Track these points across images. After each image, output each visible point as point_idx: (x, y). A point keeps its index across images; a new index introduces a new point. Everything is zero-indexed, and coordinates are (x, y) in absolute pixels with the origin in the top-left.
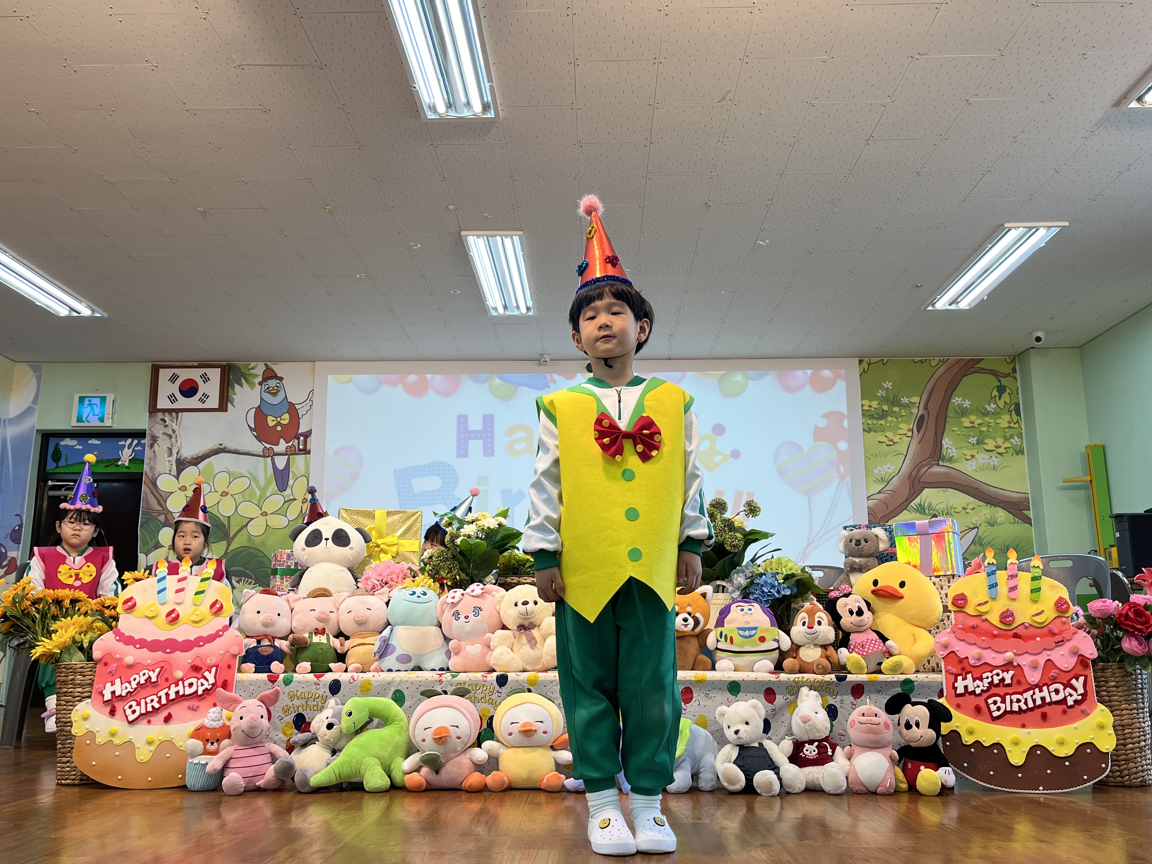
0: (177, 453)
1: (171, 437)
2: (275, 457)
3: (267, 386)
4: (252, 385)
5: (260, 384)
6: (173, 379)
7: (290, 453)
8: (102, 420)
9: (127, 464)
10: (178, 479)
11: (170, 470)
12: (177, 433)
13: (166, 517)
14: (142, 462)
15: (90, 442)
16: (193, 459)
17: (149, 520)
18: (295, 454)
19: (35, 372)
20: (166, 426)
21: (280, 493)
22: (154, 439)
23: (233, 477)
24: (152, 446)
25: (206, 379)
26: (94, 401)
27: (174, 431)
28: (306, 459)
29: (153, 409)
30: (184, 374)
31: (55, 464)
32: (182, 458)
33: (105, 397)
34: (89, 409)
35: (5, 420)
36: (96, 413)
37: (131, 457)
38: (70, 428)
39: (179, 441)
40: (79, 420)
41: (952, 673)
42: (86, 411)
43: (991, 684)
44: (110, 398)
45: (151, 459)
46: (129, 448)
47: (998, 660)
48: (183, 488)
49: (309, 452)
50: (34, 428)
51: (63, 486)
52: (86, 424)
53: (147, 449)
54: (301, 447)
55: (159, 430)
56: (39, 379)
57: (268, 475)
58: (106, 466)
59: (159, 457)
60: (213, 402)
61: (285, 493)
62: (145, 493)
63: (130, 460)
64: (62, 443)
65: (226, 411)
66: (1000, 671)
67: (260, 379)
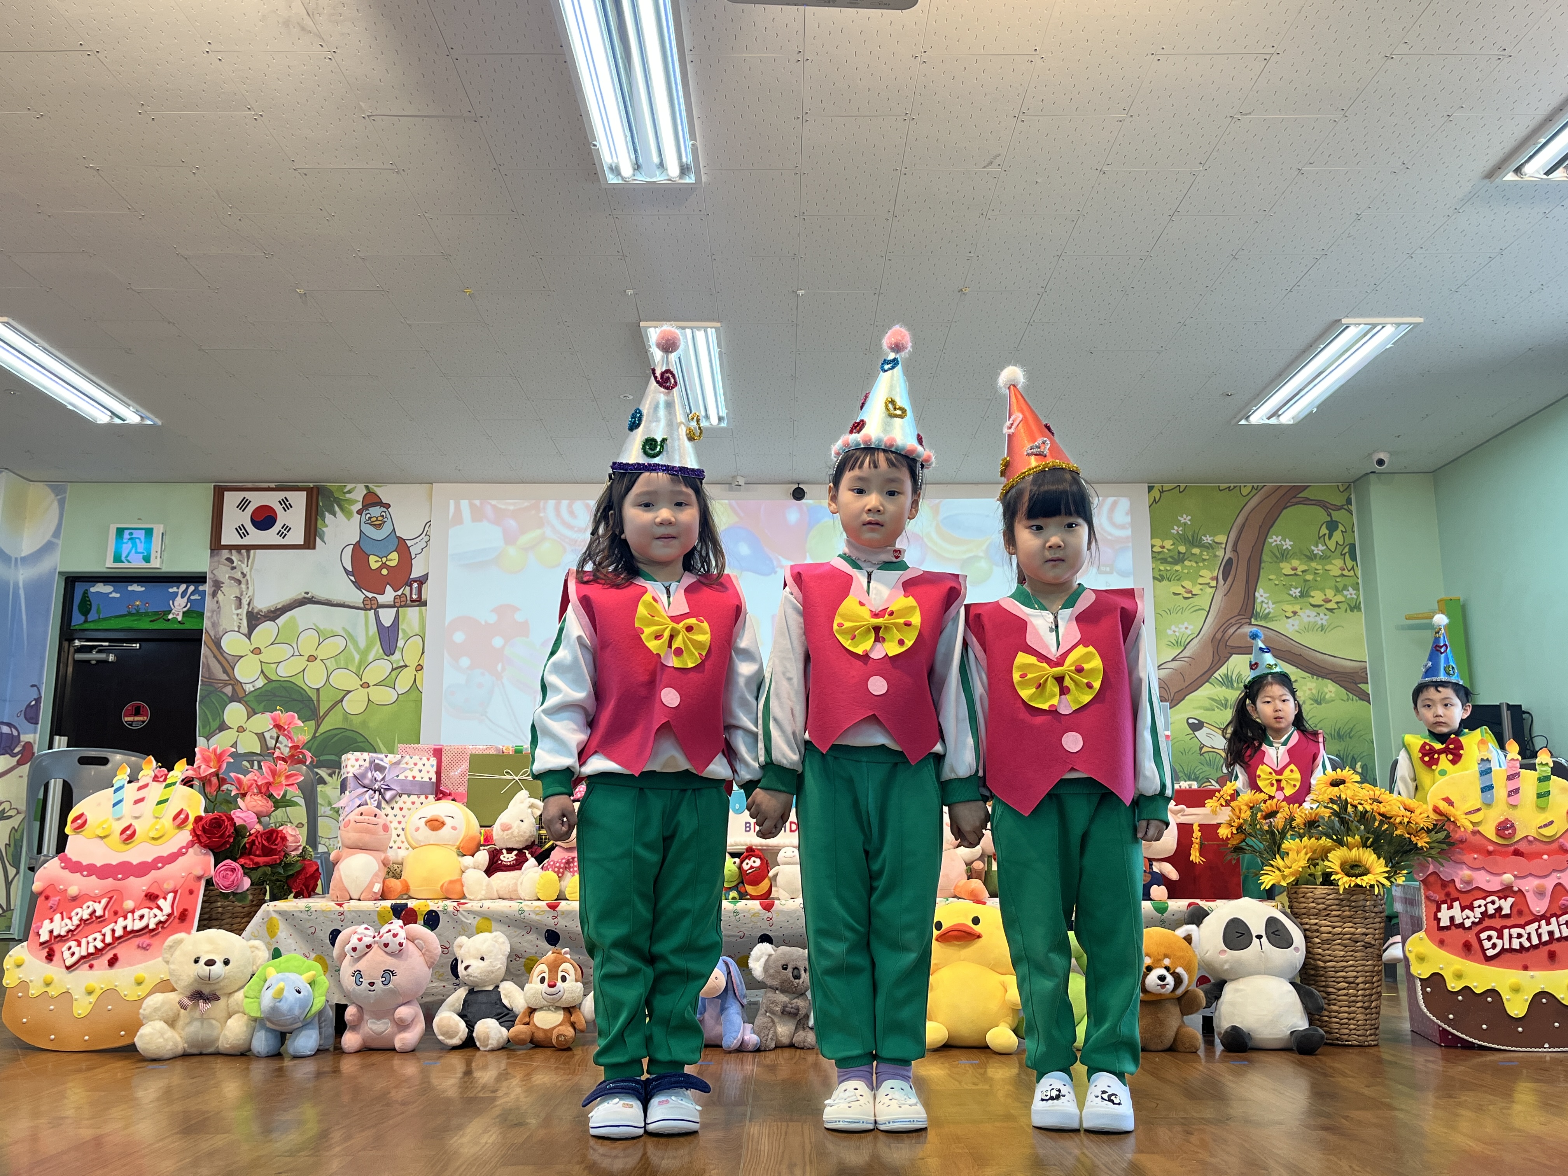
0: (249, 604)
1: (240, 582)
2: (380, 610)
3: (368, 515)
4: (348, 515)
5: (359, 512)
6: (243, 505)
7: (399, 604)
8: (147, 559)
9: (180, 618)
10: (250, 639)
11: (239, 627)
12: (248, 577)
13: (234, 689)
14: (201, 615)
15: (130, 588)
16: (270, 612)
17: (211, 693)
18: (406, 606)
19: (57, 495)
20: (234, 568)
21: (386, 657)
22: (218, 585)
23: (323, 636)
24: (214, 594)
25: (286, 505)
26: (136, 534)
27: (244, 575)
28: (421, 612)
29: (216, 545)
30: (258, 499)
31: (83, 618)
32: (255, 611)
33: (152, 529)
34: (130, 545)
35: (16, 559)
36: (139, 551)
37: (185, 609)
38: (105, 570)
39: (251, 588)
40: (117, 559)
41: (1434, 901)
42: (126, 548)
43: (1485, 914)
44: (158, 530)
45: (213, 612)
46: (182, 597)
47: (1493, 884)
48: (257, 651)
49: (424, 604)
50: (56, 569)
51: (94, 647)
52: (126, 565)
53: (208, 598)
54: (414, 597)
55: (223, 573)
56: (62, 503)
57: (371, 633)
58: (151, 621)
59: (224, 610)
60: (297, 536)
61: (392, 658)
62: (206, 657)
63: (184, 613)
64: (93, 590)
65: (314, 548)
66: (1496, 899)
67: (359, 506)
